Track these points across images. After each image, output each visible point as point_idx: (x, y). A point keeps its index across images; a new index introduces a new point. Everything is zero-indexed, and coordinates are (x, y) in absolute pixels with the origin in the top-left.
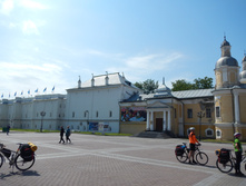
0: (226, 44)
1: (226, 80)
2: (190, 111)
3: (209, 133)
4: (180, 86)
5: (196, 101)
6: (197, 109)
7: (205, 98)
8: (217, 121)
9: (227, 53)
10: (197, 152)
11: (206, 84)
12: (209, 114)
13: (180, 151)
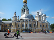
0: (15, 13)
1: (15, 20)
2: (6, 26)
3: (10, 30)
4: (4, 20)
5: (8, 24)
6: (8, 25)
7: (10, 23)
8: (12, 28)
9: (15, 15)
10: (9, 35)
11: (10, 20)
12: (10, 27)
13: (5, 35)
